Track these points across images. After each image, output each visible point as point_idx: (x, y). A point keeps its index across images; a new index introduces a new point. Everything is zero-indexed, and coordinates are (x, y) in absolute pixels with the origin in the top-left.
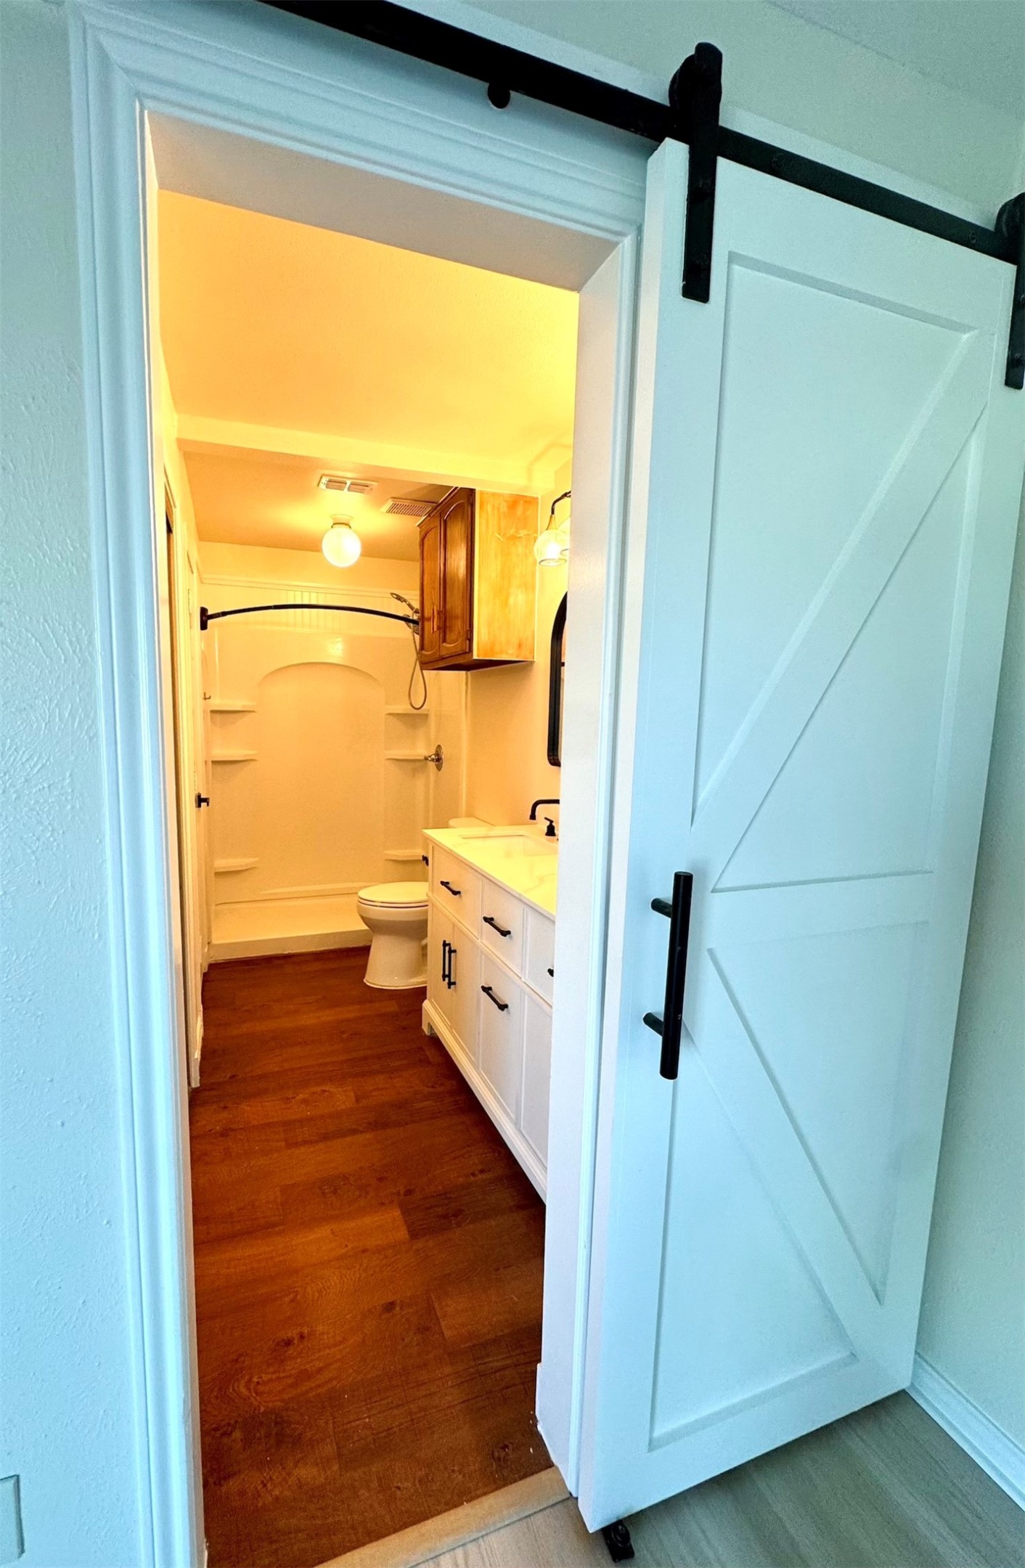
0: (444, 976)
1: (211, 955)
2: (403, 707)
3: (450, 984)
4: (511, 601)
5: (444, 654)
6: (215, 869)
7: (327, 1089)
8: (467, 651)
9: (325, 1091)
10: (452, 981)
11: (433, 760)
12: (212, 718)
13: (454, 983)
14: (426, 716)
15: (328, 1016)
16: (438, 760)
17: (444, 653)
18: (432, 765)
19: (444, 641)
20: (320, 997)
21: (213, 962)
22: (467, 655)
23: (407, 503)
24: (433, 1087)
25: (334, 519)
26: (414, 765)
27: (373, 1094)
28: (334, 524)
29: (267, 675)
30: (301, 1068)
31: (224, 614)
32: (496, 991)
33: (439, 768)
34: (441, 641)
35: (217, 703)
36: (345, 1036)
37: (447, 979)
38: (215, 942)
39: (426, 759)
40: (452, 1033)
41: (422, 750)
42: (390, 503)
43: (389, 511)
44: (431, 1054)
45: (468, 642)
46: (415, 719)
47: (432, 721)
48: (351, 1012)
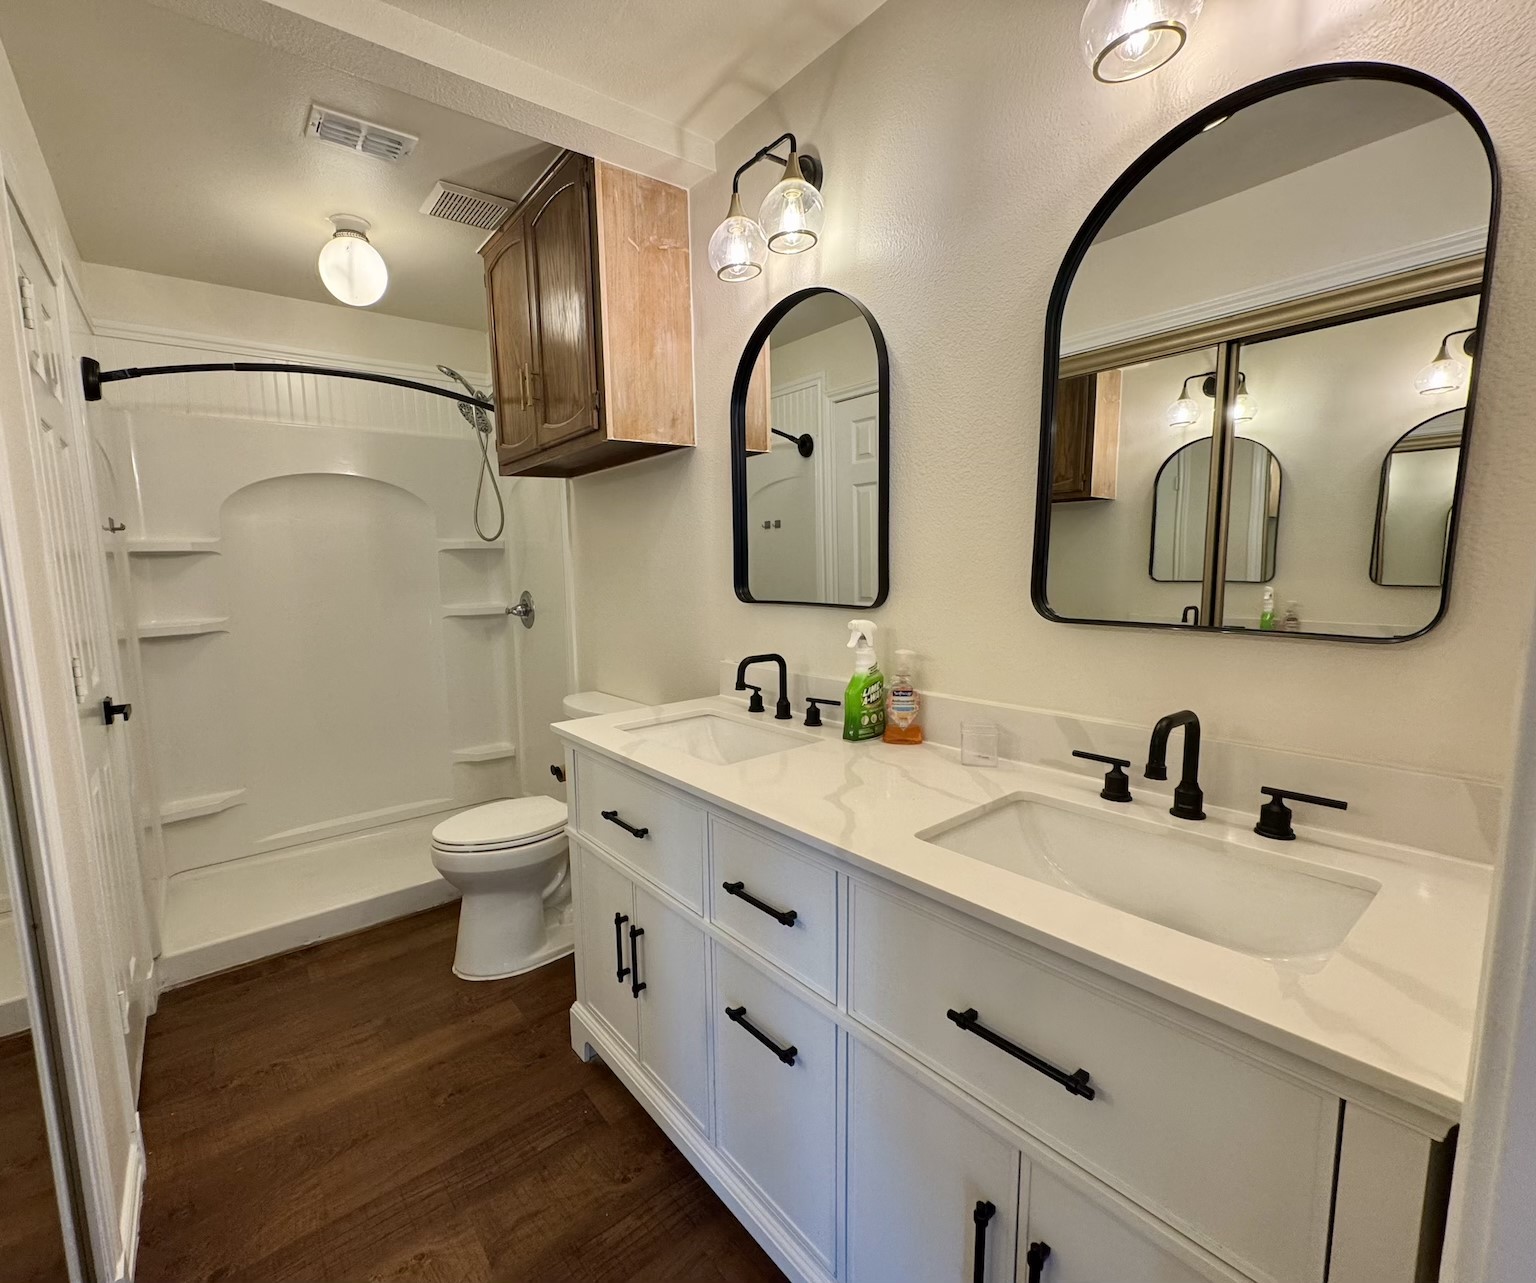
0: (621, 973)
1: (162, 978)
2: (466, 539)
3: (638, 988)
4: (658, 350)
5: (547, 440)
6: (163, 817)
7: (424, 1249)
8: (596, 427)
9: (423, 1255)
10: (640, 982)
11: (519, 613)
12: (132, 568)
13: (643, 986)
14: (501, 552)
15: (402, 1061)
16: (527, 613)
17: (547, 438)
18: (516, 621)
19: (546, 420)
20: (378, 1022)
21: (167, 990)
22: (595, 434)
23: (468, 194)
24: (625, 1180)
25: (337, 222)
26: (488, 623)
27: (520, 1233)
28: (338, 231)
29: (236, 493)
30: (364, 1208)
31: (135, 373)
32: (754, 1015)
33: (528, 624)
34: (539, 421)
35: (141, 537)
36: (440, 1100)
37: (628, 979)
38: (169, 952)
39: (509, 612)
40: (642, 1068)
41: (497, 601)
42: (439, 191)
43: (434, 213)
44: (600, 1099)
45: (595, 413)
46: (484, 557)
47: (512, 556)
48: (440, 1043)
